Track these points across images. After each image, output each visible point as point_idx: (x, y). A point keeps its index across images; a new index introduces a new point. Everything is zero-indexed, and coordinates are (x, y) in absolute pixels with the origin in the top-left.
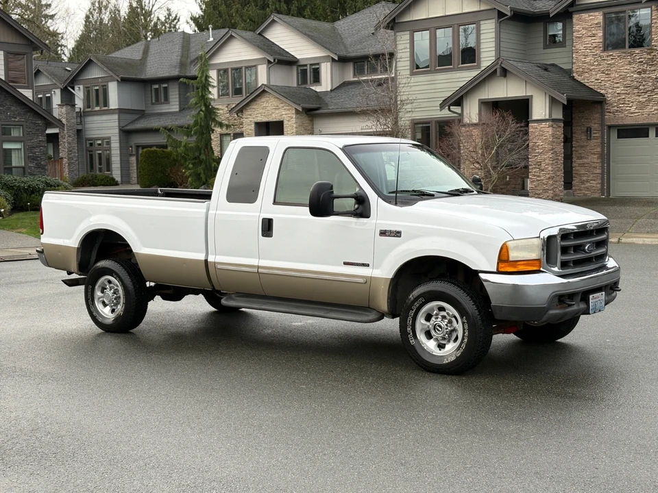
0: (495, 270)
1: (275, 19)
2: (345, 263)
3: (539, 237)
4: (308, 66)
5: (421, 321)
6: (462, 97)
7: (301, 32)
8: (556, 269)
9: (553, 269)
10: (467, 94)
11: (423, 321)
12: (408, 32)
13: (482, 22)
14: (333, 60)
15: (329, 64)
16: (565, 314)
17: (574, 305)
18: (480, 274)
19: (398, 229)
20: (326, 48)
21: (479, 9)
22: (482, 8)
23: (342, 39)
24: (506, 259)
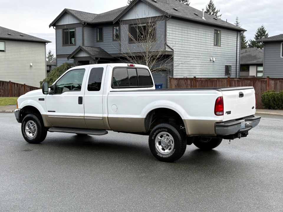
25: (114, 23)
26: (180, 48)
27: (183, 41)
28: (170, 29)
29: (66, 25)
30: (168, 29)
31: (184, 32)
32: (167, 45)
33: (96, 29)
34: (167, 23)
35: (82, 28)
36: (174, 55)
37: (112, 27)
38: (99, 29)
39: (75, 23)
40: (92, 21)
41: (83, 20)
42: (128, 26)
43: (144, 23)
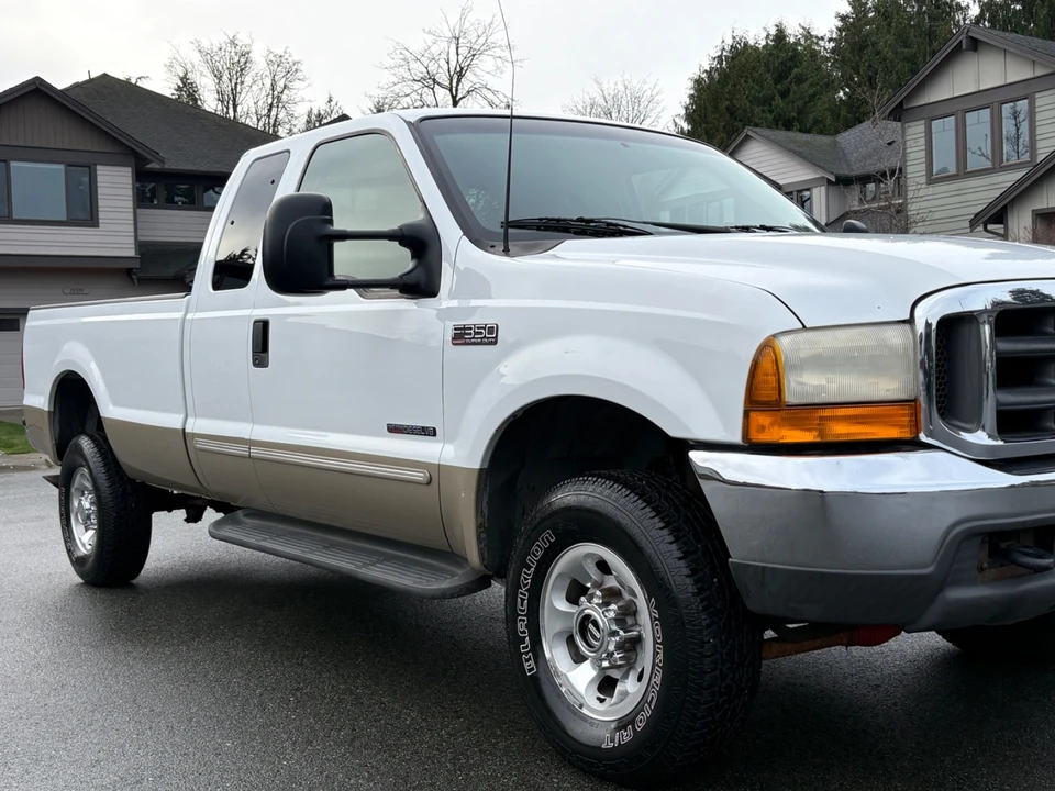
0: (737, 438)
1: (749, 133)
2: (394, 429)
3: (911, 321)
4: (795, 193)
5: (556, 602)
6: (1005, 207)
7: (786, 148)
8: (980, 438)
9: (966, 436)
10: (1013, 202)
11: (562, 605)
12: (923, 122)
13: (1037, 95)
14: (829, 182)
15: (823, 188)
16: (1014, 603)
17: (1046, 569)
18: (693, 455)
19: (490, 321)
20: (818, 166)
21: (1032, 76)
22: (1038, 73)
23: (845, 155)
24: (775, 397)
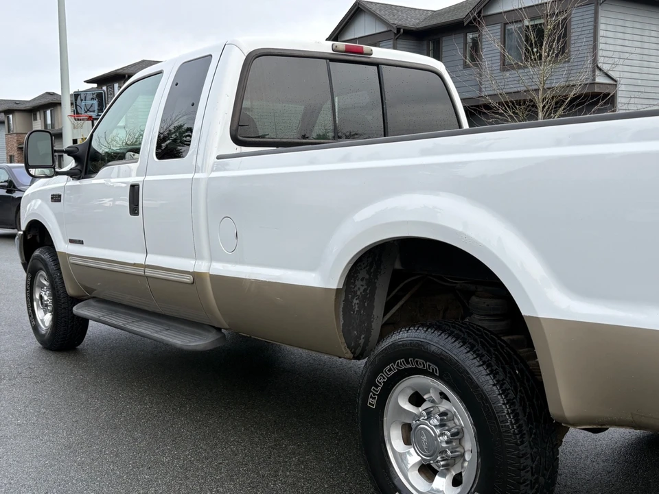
25: (465, 24)
26: (637, 76)
27: (646, 58)
28: (610, 28)
29: (359, 38)
30: (602, 27)
31: (647, 33)
32: (600, 70)
33: (425, 42)
34: (600, 10)
35: (392, 43)
36: (619, 94)
37: (462, 35)
38: (434, 43)
39: (378, 32)
40: (418, 24)
41: (396, 22)
42: (500, 27)
43: (539, 18)
